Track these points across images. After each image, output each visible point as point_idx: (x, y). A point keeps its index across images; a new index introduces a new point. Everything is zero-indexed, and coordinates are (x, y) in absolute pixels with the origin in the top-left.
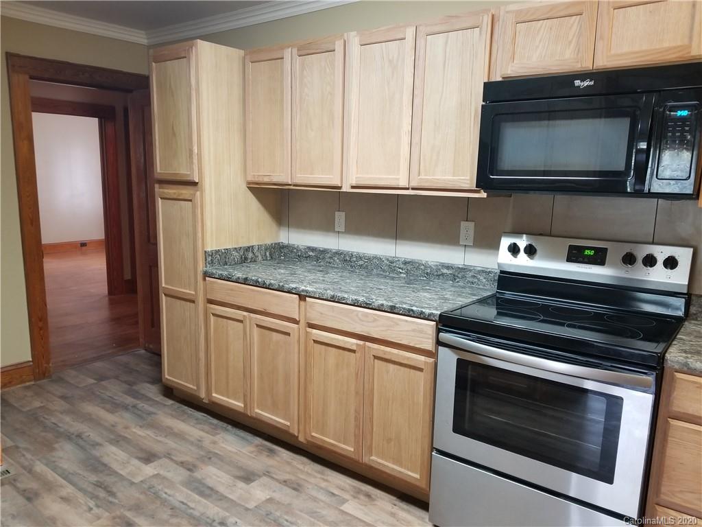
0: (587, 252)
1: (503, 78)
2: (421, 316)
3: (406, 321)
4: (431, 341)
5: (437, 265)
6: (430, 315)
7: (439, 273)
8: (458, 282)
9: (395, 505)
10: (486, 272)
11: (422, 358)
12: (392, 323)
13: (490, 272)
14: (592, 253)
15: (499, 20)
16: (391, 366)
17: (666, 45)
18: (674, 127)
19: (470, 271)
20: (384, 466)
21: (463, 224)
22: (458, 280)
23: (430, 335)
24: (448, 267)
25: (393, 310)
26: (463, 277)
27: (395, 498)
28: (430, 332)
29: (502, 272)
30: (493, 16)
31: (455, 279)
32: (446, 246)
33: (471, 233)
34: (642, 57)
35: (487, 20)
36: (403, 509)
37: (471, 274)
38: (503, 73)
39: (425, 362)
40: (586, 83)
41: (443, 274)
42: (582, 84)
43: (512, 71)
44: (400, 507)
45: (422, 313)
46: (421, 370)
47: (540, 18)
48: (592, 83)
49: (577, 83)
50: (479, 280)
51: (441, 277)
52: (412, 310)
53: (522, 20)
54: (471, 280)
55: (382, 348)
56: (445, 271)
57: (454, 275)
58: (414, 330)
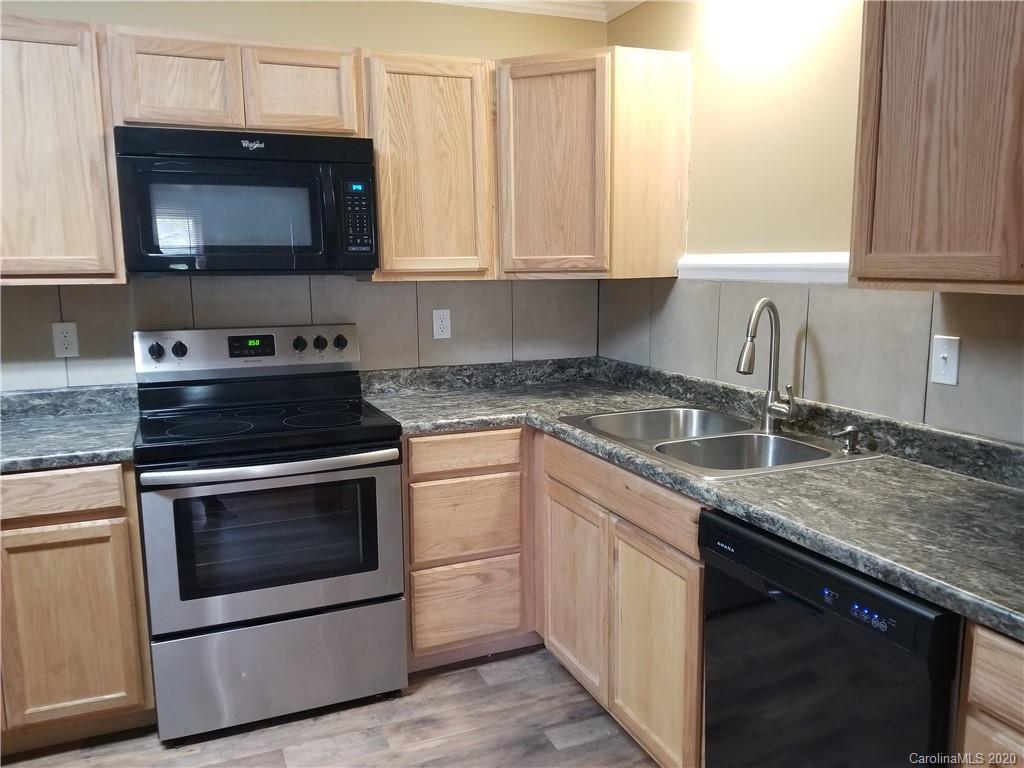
0: (251, 343)
1: (126, 122)
2: (95, 461)
3: (68, 476)
4: (117, 493)
5: (19, 396)
6: (110, 455)
7: (26, 407)
8: (64, 414)
9: (88, 757)
10: (110, 391)
11: (105, 522)
12: (39, 487)
13: (116, 390)
14: (257, 343)
15: (106, 43)
16: (46, 555)
17: (319, 113)
18: (353, 201)
19: (83, 393)
20: (57, 709)
21: (58, 328)
22: (64, 411)
23: (115, 484)
24: (41, 396)
25: (37, 466)
26: (72, 405)
27: (79, 751)
28: (115, 480)
29: (141, 385)
30: (97, 35)
31: (58, 411)
32: (30, 365)
33: (74, 339)
34: (297, 122)
35: (89, 39)
36: (105, 754)
37: (84, 398)
38: (127, 116)
39: (112, 526)
40: (256, 145)
41: (33, 408)
42: (251, 145)
43: (140, 115)
44: (97, 755)
45: (95, 456)
46: (105, 540)
47: (169, 53)
48: (263, 146)
49: (245, 144)
50: (99, 404)
51: (31, 413)
52: (76, 457)
53: (145, 50)
54: (86, 407)
55: (24, 531)
56: (37, 402)
57: (55, 406)
58: (84, 486)
